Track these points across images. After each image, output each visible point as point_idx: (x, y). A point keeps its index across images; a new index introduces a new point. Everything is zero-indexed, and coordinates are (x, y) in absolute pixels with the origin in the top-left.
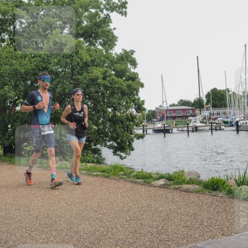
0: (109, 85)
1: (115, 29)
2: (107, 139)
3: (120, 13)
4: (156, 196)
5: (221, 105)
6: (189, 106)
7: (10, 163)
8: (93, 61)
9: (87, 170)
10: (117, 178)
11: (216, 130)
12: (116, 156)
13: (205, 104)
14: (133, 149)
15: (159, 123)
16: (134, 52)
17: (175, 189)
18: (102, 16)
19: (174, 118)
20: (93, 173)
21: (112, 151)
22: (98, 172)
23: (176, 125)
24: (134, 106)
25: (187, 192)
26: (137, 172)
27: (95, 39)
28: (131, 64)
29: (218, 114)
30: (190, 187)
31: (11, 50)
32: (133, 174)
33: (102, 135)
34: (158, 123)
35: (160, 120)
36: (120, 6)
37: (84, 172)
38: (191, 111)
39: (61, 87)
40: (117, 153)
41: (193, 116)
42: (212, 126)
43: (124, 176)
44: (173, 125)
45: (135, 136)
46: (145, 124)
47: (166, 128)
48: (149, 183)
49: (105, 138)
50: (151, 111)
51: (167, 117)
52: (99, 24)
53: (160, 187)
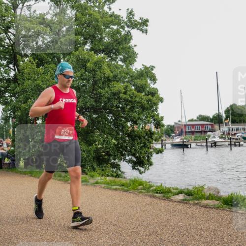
0: (129, 99)
1: (135, 46)
2: (126, 153)
3: (141, 30)
4: (175, 211)
5: (240, 121)
6: (208, 121)
7: (31, 176)
8: (115, 77)
9: (107, 184)
10: (136, 193)
11: (235, 145)
12: (135, 170)
13: (224, 119)
14: (151, 164)
15: (178, 138)
16: (154, 67)
17: (194, 204)
18: (123, 33)
19: (193, 133)
20: (112, 187)
21: (131, 165)
22: (118, 186)
23: (194, 140)
24: (153, 122)
25: (207, 208)
26: (157, 186)
27: (116, 55)
28: (150, 80)
29: (237, 130)
30: (210, 202)
32: (152, 188)
33: (121, 150)
34: (176, 137)
35: (179, 135)
36: (141, 23)
37: (103, 186)
38: (210, 127)
39: (82, 101)
40: (136, 168)
41: (212, 132)
42: (231, 141)
43: (143, 191)
44: (192, 140)
45: (154, 151)
46: (163, 138)
47: (185, 143)
48: (168, 198)
49: (124, 152)
50: (170, 125)
51: (186, 132)
52: (120, 40)
53: (179, 202)
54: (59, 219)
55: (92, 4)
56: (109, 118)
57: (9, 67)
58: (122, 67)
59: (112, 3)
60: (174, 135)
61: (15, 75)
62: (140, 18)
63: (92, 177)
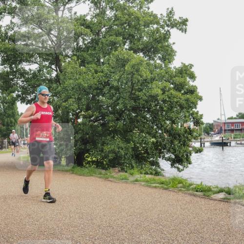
0: (167, 99)
1: (174, 43)
2: (165, 151)
3: (180, 30)
4: (216, 210)
7: (73, 173)
9: (146, 182)
10: (176, 191)
12: (173, 168)
14: (190, 163)
15: (217, 136)
16: (193, 66)
18: (163, 31)
19: (232, 131)
20: (152, 185)
21: (170, 163)
22: (157, 183)
23: (234, 138)
24: (192, 120)
26: (196, 184)
27: (155, 54)
28: (190, 78)
31: (76, 66)
32: (192, 187)
33: (160, 148)
34: (215, 136)
35: (218, 133)
36: (181, 23)
37: (143, 183)
40: (175, 165)
43: (183, 189)
44: (232, 138)
45: (193, 150)
46: (203, 136)
47: (224, 142)
48: (208, 196)
49: (162, 150)
50: (209, 124)
51: (225, 130)
52: (159, 39)
53: (220, 201)
54: (100, 215)
55: (130, 5)
56: (148, 116)
57: (51, 68)
58: (161, 66)
59: (150, 2)
60: (213, 133)
61: (57, 76)
62: (180, 18)
63: (132, 175)
